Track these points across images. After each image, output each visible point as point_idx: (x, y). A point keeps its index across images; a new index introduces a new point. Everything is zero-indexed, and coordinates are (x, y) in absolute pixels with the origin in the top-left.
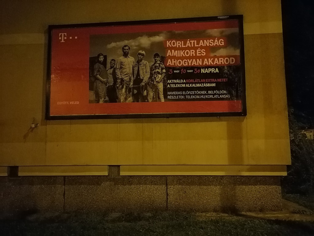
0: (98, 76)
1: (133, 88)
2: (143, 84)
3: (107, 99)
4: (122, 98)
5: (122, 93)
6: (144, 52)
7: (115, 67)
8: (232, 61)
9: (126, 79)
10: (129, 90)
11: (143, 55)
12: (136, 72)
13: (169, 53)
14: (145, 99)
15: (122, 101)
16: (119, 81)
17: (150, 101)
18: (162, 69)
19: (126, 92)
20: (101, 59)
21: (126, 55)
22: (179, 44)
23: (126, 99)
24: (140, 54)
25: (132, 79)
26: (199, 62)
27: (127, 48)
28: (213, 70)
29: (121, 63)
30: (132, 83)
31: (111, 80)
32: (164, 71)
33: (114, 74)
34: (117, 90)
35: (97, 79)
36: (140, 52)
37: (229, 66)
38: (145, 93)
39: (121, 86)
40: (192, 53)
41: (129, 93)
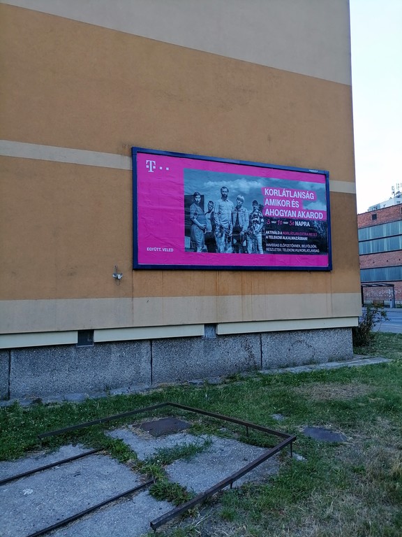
0: (195, 220)
1: (233, 237)
2: (242, 233)
3: (205, 247)
4: (221, 248)
5: (221, 243)
6: (242, 198)
7: (213, 210)
8: (320, 217)
9: (226, 226)
10: (229, 239)
11: (242, 201)
12: (235, 220)
13: (267, 202)
14: (245, 250)
15: (221, 251)
16: (218, 228)
17: (250, 252)
18: (261, 218)
19: (225, 241)
20: (198, 199)
21: (224, 197)
22: (276, 192)
23: (225, 249)
24: (238, 199)
25: (232, 226)
27: (225, 190)
28: (305, 223)
29: (220, 207)
30: (231, 232)
31: (209, 226)
32: (262, 220)
33: (212, 219)
34: (216, 239)
35: (193, 223)
36: (239, 196)
37: (318, 221)
38: (245, 244)
39: (220, 234)
40: (287, 203)
41: (229, 242)
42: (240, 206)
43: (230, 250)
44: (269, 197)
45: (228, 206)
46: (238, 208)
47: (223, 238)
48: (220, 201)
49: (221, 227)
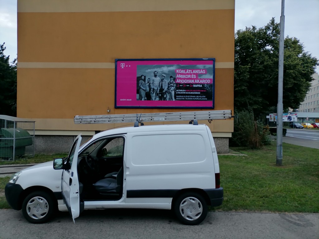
0: (141, 87)
1: (159, 93)
2: (164, 91)
3: (146, 98)
4: (153, 99)
5: (153, 96)
7: (150, 82)
8: (209, 81)
9: (156, 88)
10: (157, 94)
11: (164, 77)
12: (160, 85)
13: (178, 76)
14: (165, 99)
16: (152, 89)
17: (168, 100)
18: (174, 84)
19: (155, 95)
20: (143, 78)
21: (155, 76)
23: (155, 99)
24: (163, 76)
25: (159, 89)
26: (192, 81)
27: (156, 72)
28: (199, 86)
29: (153, 80)
30: (158, 91)
31: (148, 89)
32: (175, 85)
33: (149, 86)
34: (151, 94)
35: (141, 88)
36: (163, 75)
37: (207, 84)
38: (165, 96)
39: (153, 92)
40: (189, 76)
41: (157, 96)
42: (164, 79)
43: (158, 99)
44: (179, 74)
45: (158, 79)
46: (162, 80)
47: (154, 94)
48: (154, 78)
49: (154, 89)
